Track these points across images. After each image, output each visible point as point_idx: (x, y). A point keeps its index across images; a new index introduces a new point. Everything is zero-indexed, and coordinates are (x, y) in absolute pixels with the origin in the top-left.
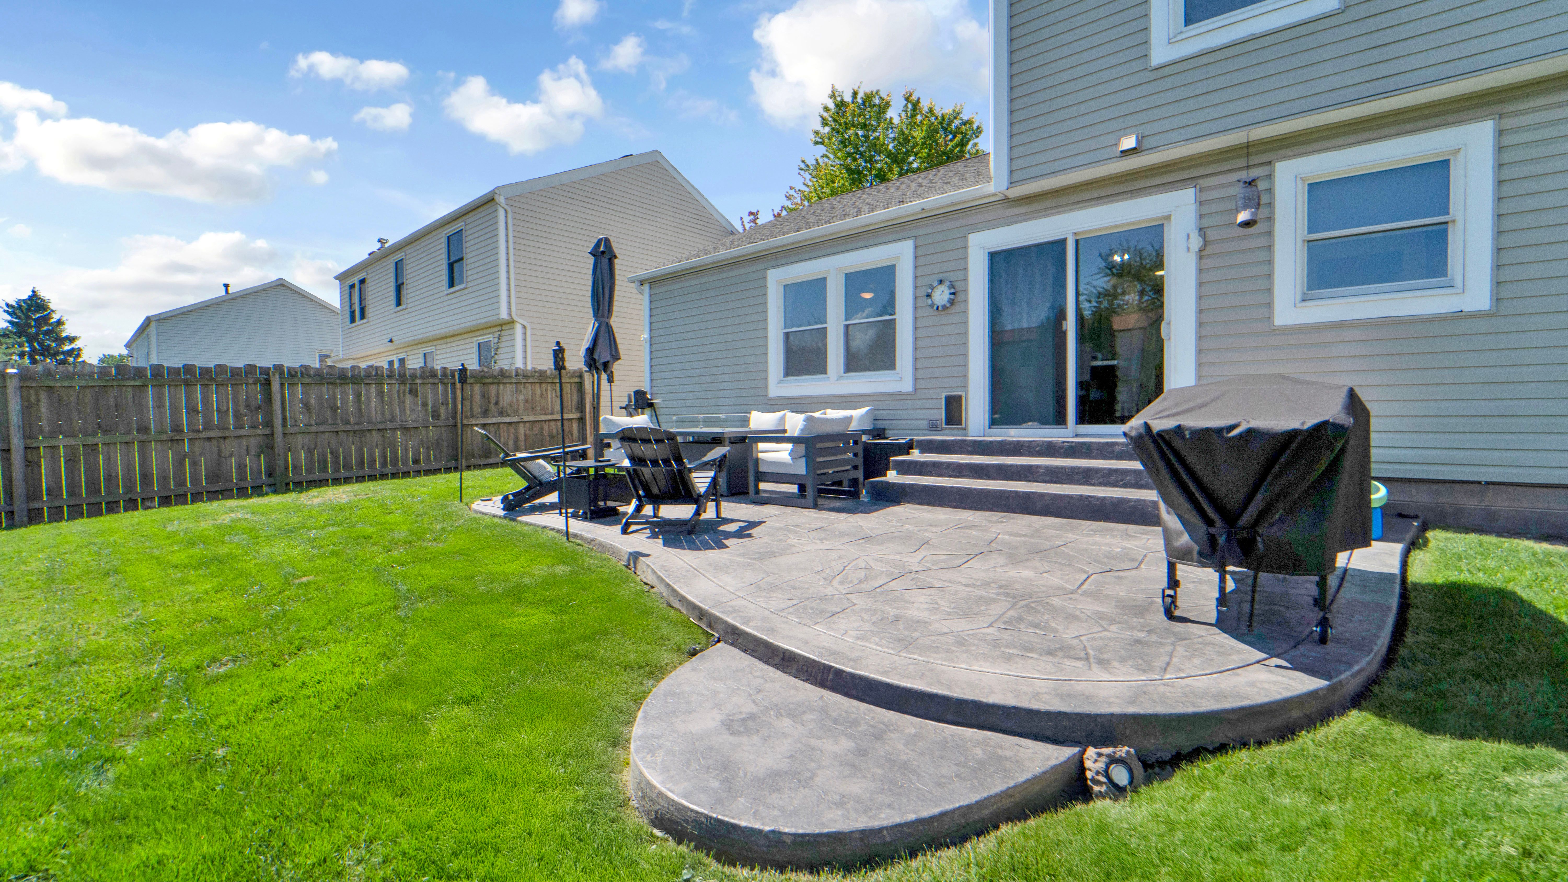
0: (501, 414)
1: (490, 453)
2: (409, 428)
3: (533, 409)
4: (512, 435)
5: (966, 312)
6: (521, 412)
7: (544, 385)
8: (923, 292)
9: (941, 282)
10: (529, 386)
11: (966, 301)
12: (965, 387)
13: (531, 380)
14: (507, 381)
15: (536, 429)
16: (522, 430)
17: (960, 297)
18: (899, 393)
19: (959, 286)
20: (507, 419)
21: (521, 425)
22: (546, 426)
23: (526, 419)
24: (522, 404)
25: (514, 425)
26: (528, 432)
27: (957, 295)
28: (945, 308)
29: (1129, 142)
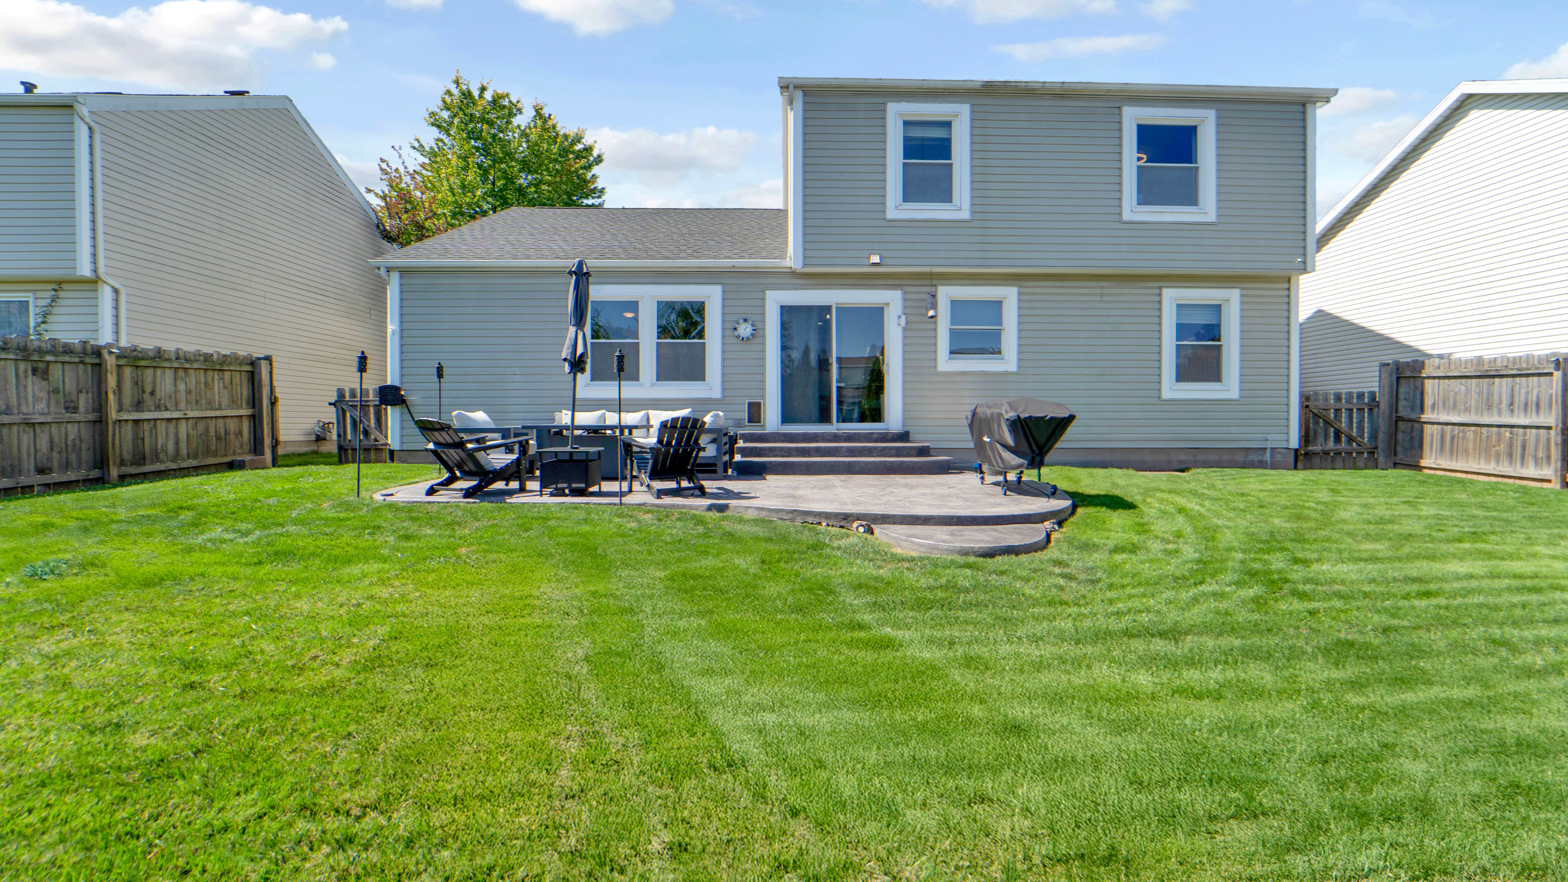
0: (158, 408)
1: (144, 458)
2: (34, 424)
3: (197, 402)
4: (172, 436)
5: (764, 344)
6: (183, 405)
7: (210, 373)
8: (730, 325)
9: (745, 320)
10: (192, 372)
11: (764, 336)
12: (763, 397)
13: (196, 366)
14: (167, 364)
15: (201, 426)
16: (183, 428)
17: (760, 333)
18: (710, 399)
19: (759, 325)
20: (167, 415)
21: (183, 422)
22: (212, 424)
23: (191, 414)
24: (182, 395)
25: (174, 422)
26: (191, 431)
27: (758, 332)
28: (748, 339)
29: (875, 259)
